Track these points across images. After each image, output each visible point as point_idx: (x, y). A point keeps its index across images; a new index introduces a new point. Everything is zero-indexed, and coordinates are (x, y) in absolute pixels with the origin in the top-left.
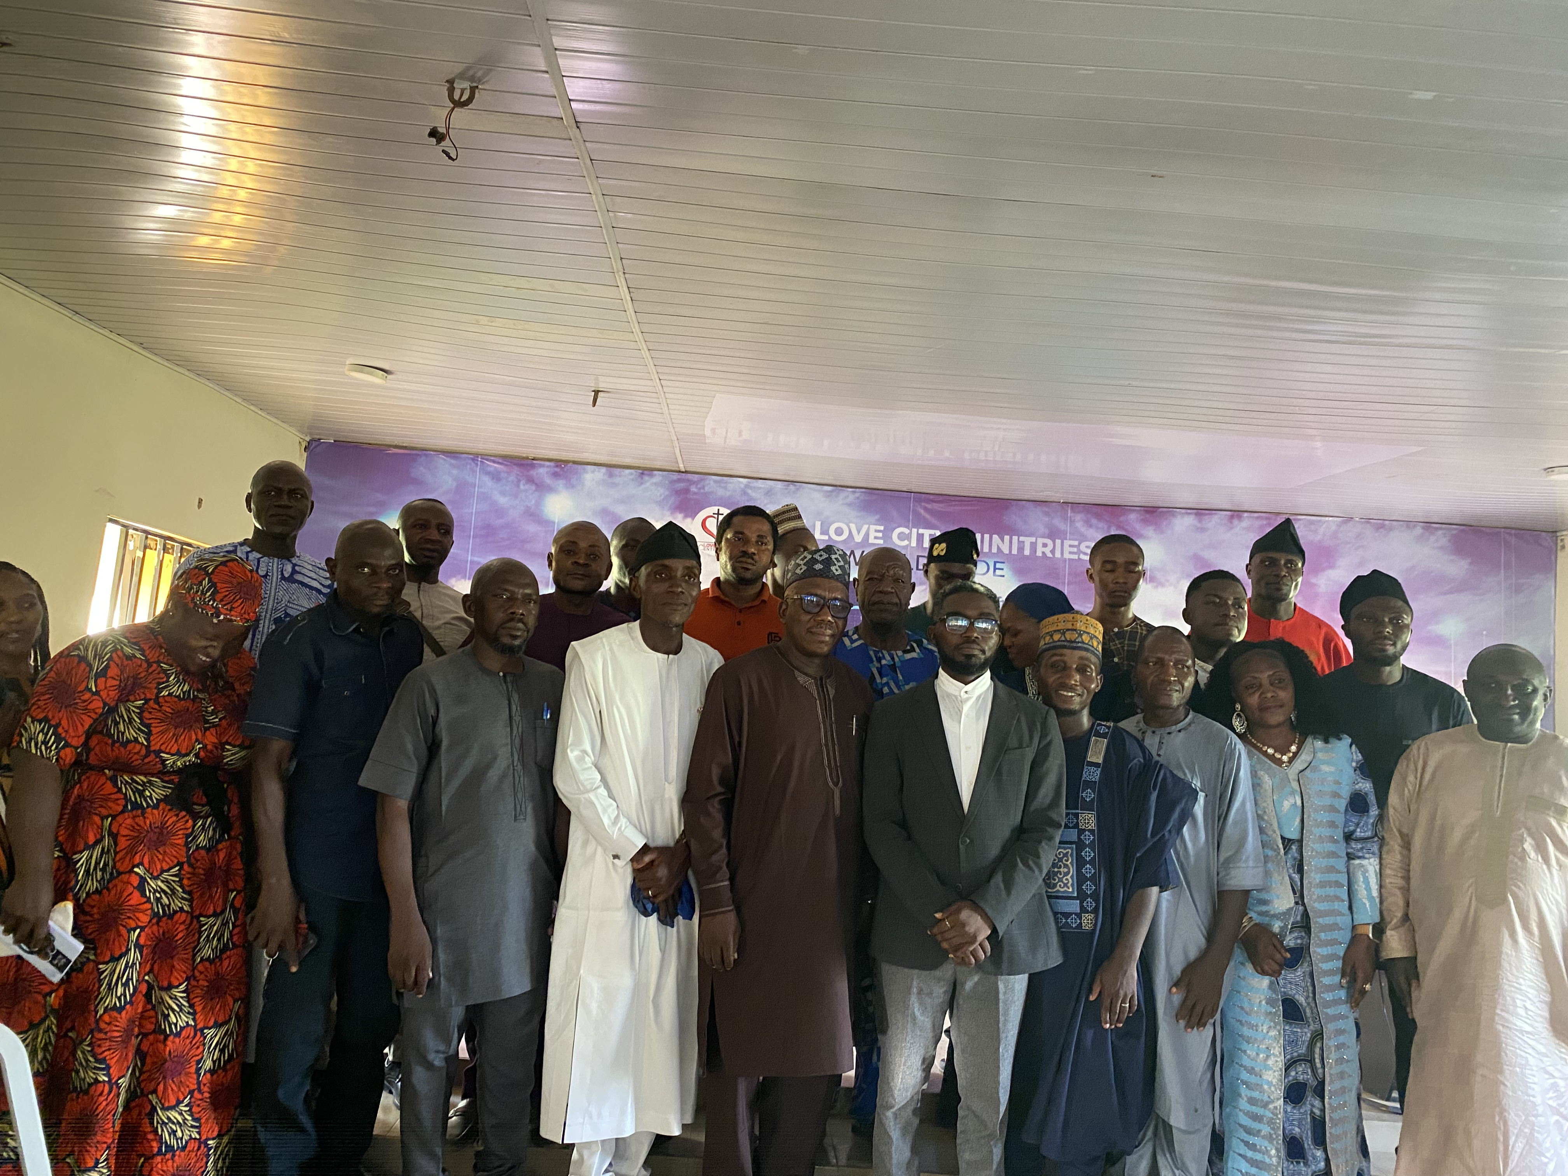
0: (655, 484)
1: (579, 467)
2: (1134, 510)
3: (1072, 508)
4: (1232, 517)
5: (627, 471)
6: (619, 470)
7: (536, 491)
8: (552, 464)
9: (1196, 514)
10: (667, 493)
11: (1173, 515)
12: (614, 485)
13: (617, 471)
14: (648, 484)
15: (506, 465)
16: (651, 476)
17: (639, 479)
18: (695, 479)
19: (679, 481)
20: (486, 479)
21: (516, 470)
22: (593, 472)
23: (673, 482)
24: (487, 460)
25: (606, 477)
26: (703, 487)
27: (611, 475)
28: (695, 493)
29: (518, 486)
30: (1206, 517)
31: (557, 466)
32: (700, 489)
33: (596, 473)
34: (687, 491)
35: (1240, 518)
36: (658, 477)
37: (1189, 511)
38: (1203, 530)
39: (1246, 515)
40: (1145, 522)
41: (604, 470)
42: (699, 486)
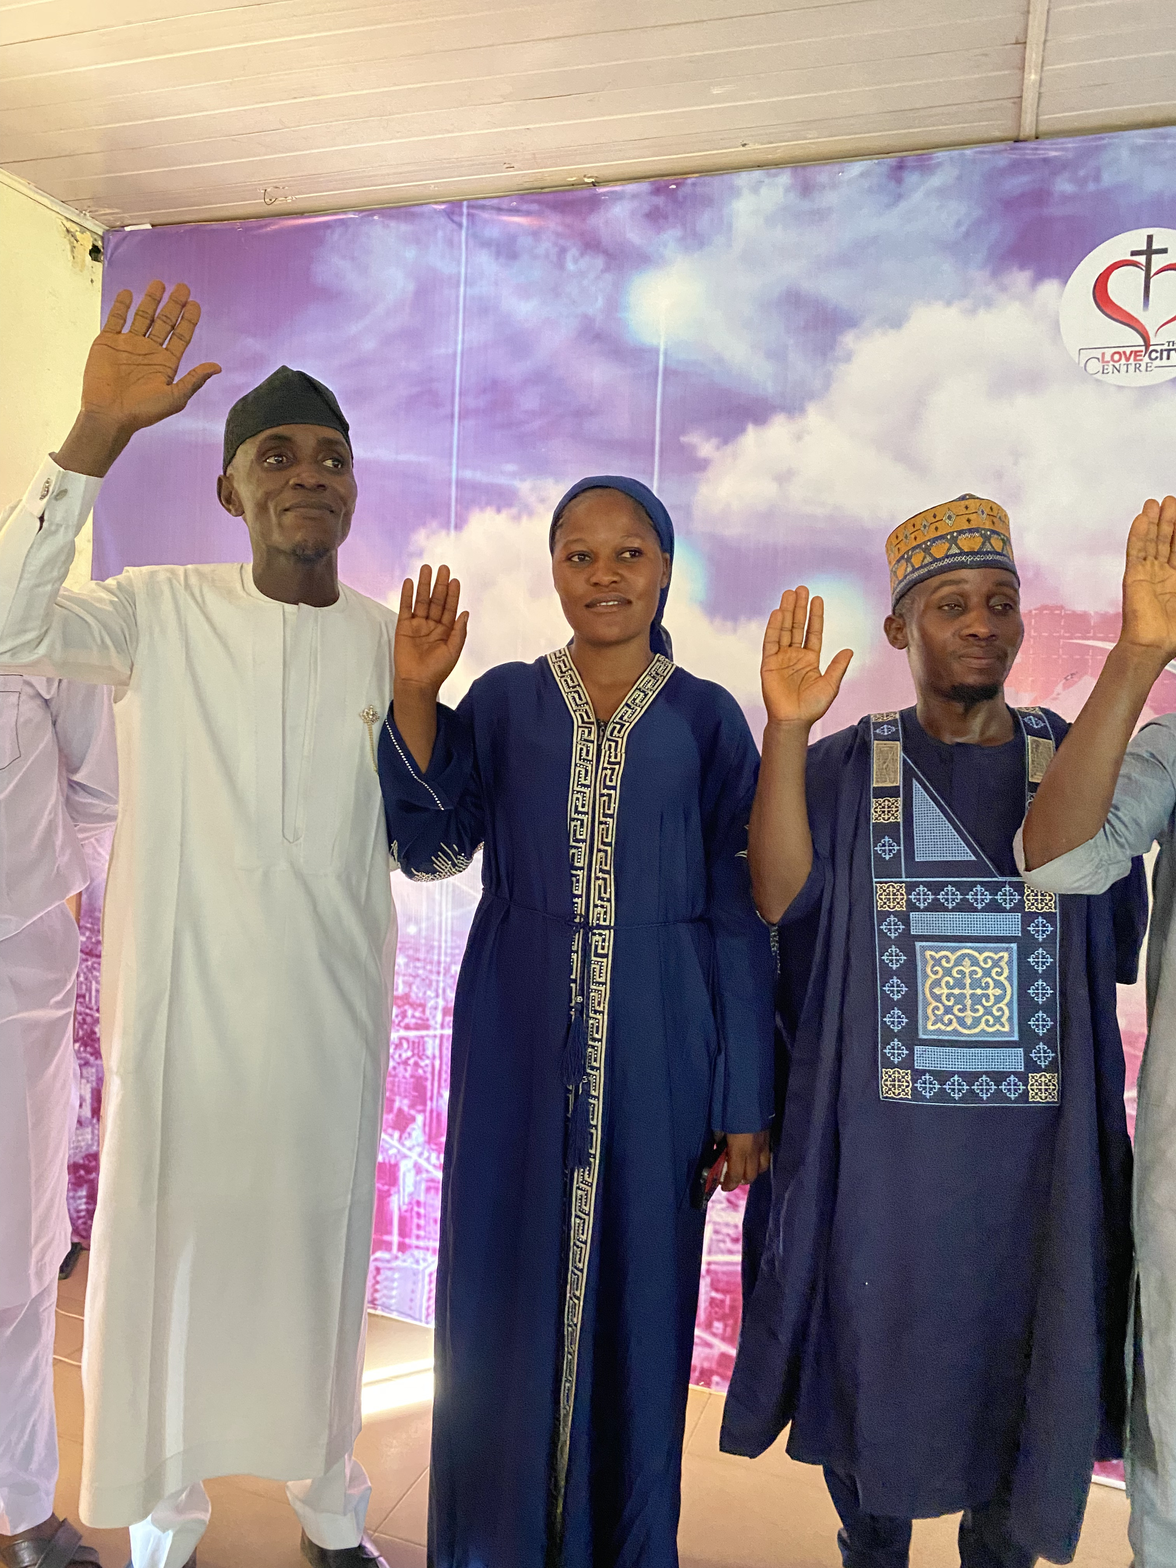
0: (942, 192)
1: (716, 182)
5: (856, 168)
6: (828, 170)
7: (607, 269)
8: (644, 187)
10: (978, 213)
12: (817, 217)
13: (822, 175)
14: (917, 196)
15: (528, 213)
17: (892, 185)
18: (1070, 155)
19: (1015, 167)
20: (485, 260)
21: (553, 222)
23: (994, 176)
24: (483, 207)
25: (792, 199)
26: (1097, 178)
27: (806, 189)
28: (1066, 199)
29: (560, 265)
31: (657, 191)
33: (764, 191)
34: (1039, 196)
36: (947, 169)
41: (785, 178)
42: (1082, 173)
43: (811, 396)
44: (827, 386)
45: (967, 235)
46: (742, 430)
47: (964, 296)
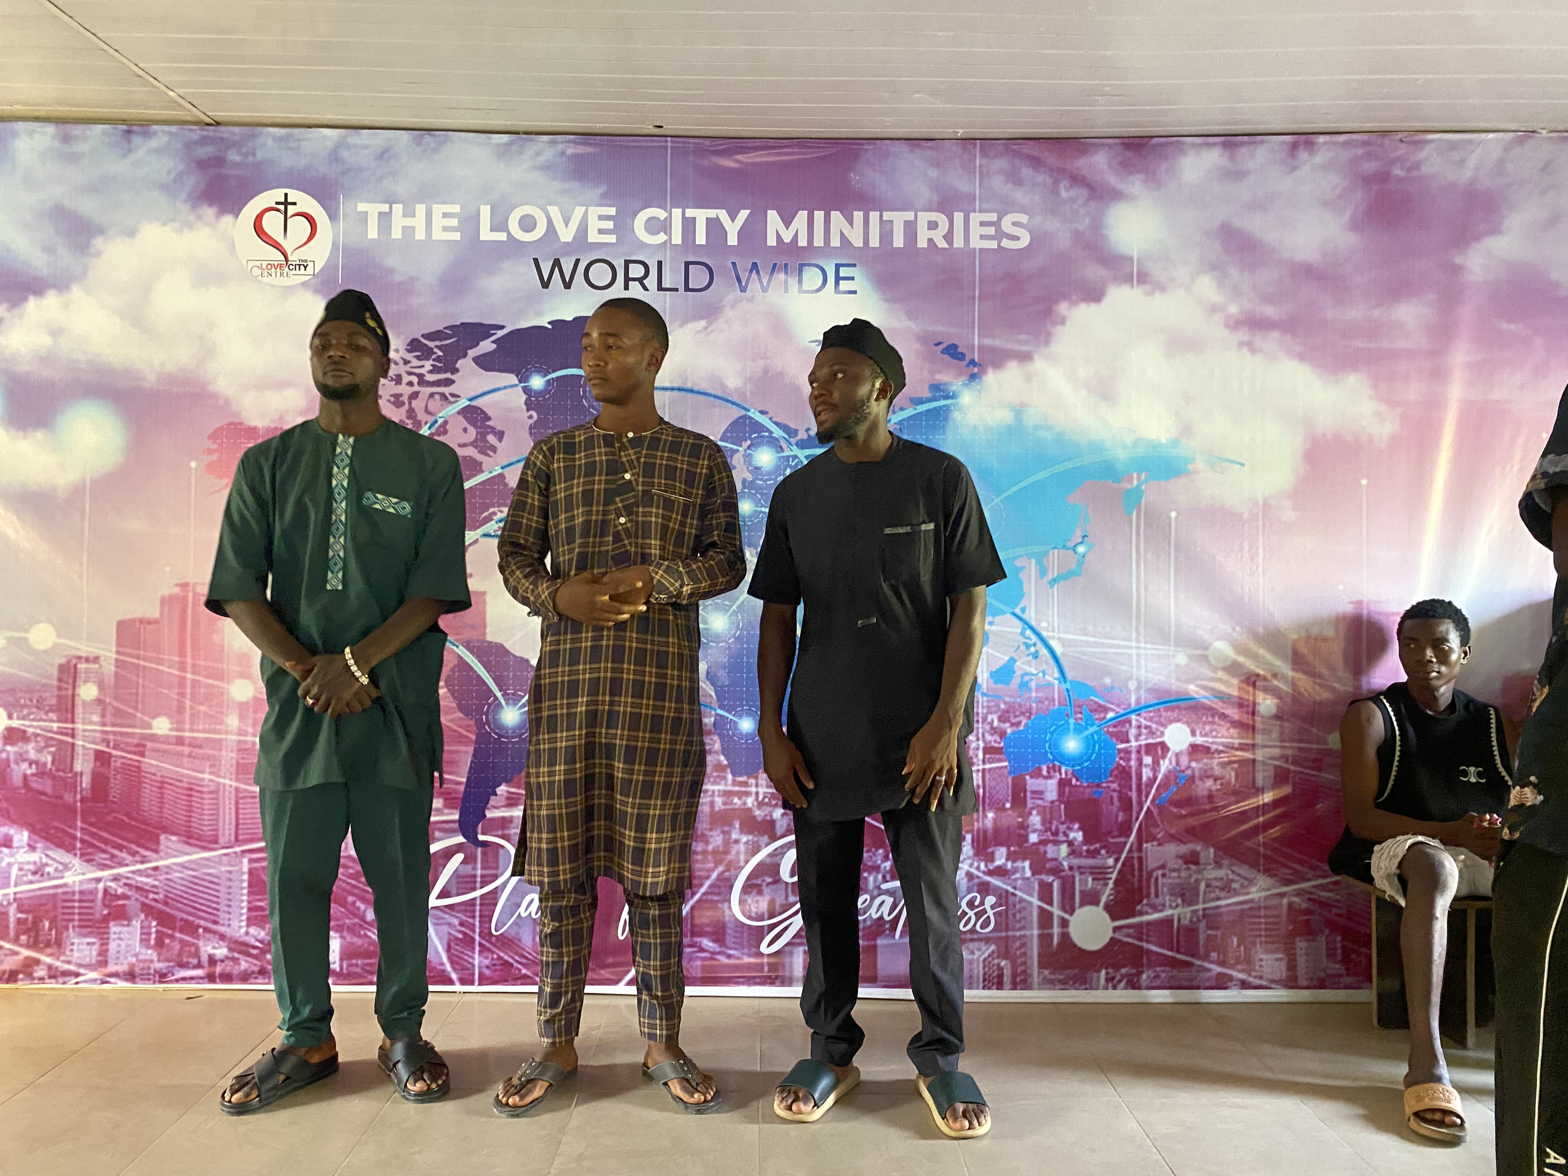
0: (157, 151)
2: (1103, 145)
3: (982, 150)
4: (1295, 146)
5: (100, 128)
6: (80, 127)
9: (1224, 145)
10: (181, 167)
11: (1181, 149)
12: (74, 158)
13: (77, 130)
14: (142, 152)
16: (147, 135)
17: (124, 143)
18: (237, 138)
19: (203, 141)
22: (31, 133)
23: (189, 146)
25: (56, 144)
26: (254, 155)
27: (66, 139)
28: (236, 165)
30: (1244, 150)
32: (246, 155)
33: (37, 136)
34: (219, 161)
35: (1310, 146)
36: (161, 137)
37: (1211, 140)
38: (1237, 175)
39: (1321, 139)
40: (1126, 168)
41: (51, 129)
42: (245, 149)
43: (74, 279)
44: (84, 273)
45: (175, 180)
46: (26, 299)
47: (173, 220)
